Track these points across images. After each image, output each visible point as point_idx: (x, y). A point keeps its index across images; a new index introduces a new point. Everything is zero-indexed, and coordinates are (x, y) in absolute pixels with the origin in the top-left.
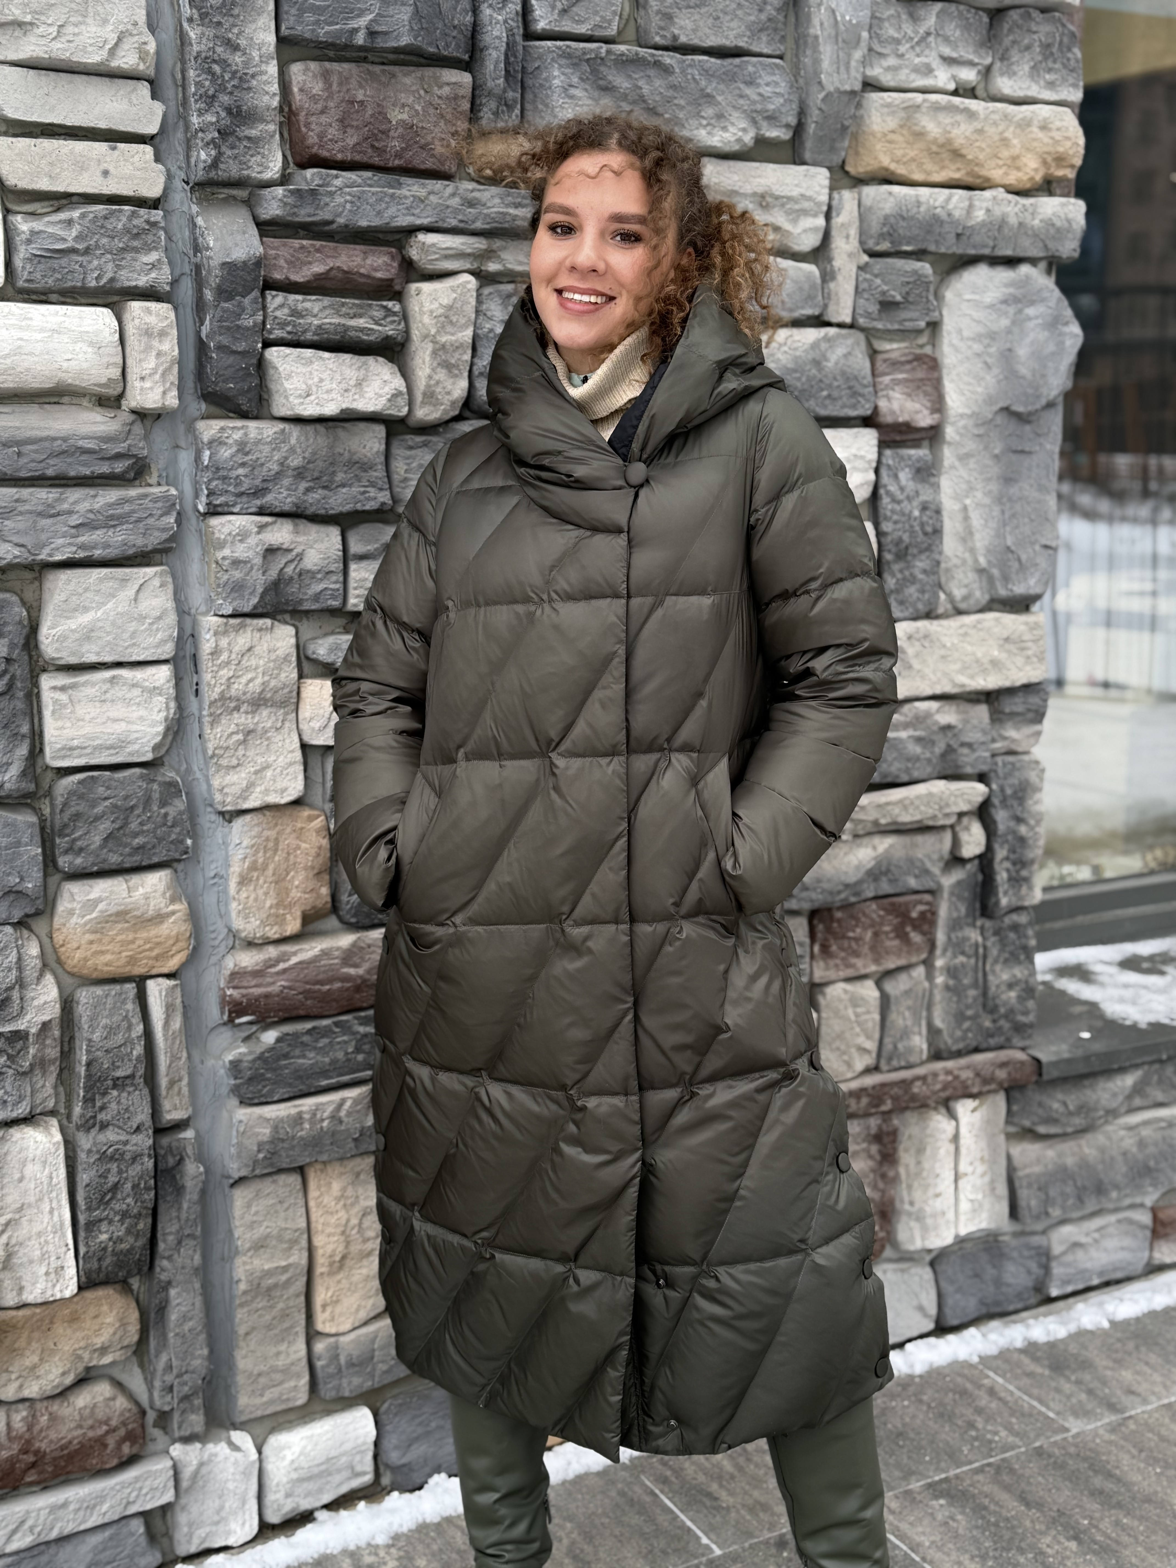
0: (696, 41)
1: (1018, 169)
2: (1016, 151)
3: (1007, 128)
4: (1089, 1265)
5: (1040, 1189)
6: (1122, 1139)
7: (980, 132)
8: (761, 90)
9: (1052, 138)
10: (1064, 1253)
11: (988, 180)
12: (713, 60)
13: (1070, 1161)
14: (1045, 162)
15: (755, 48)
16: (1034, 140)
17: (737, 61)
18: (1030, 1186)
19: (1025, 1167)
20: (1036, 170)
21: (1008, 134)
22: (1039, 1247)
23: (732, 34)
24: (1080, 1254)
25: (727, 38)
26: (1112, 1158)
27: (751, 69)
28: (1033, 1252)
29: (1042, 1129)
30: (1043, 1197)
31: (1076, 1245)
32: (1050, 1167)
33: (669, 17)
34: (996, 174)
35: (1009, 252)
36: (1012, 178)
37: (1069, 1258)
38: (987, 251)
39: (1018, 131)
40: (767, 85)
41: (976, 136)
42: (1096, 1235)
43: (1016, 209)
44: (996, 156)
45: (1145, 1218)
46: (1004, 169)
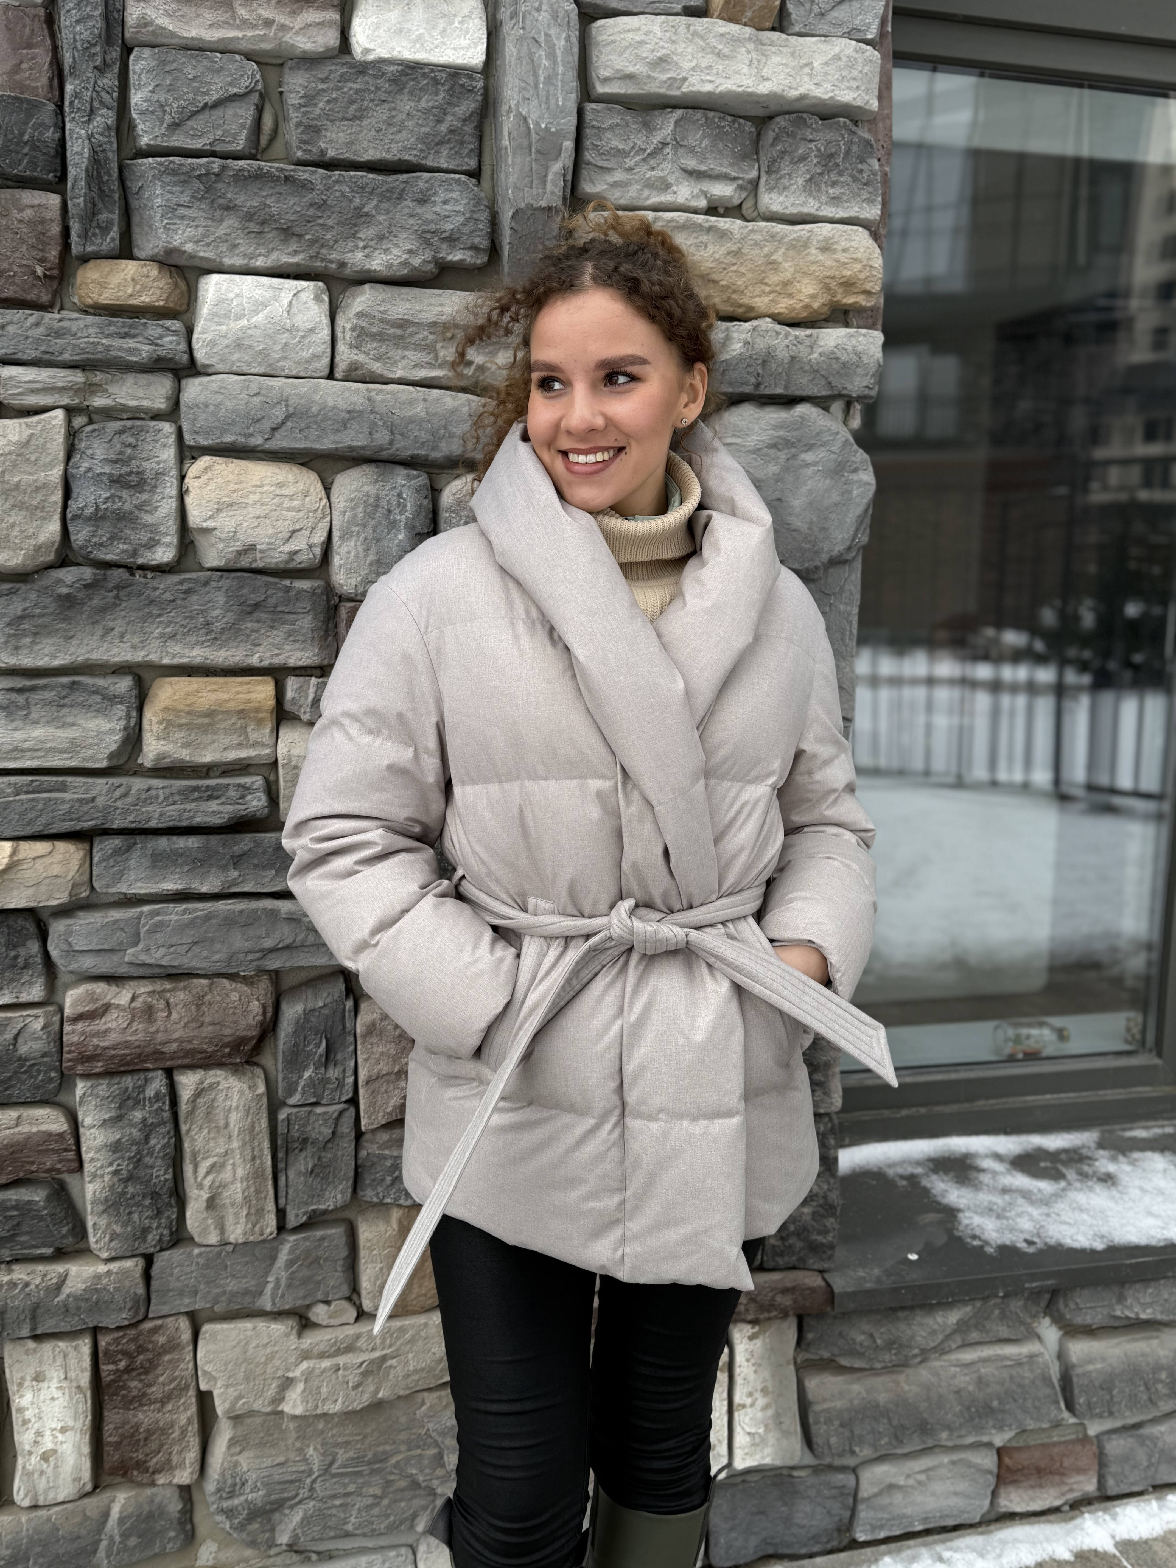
0: (348, 155)
1: (790, 296)
2: (788, 275)
3: (776, 251)
4: (909, 1511)
5: (842, 1425)
6: (954, 1376)
7: (738, 253)
8: (437, 209)
9: (838, 261)
10: (875, 1495)
11: (751, 308)
12: (371, 176)
13: (882, 1398)
14: (827, 288)
15: (429, 162)
16: (814, 263)
17: (405, 177)
18: (829, 1421)
19: (824, 1400)
20: (813, 297)
21: (778, 257)
22: (844, 1487)
23: (395, 148)
24: (898, 1498)
25: (388, 151)
26: (940, 1396)
27: (421, 184)
28: (834, 1492)
29: (844, 1362)
30: (847, 1434)
31: (892, 1487)
32: (856, 1402)
33: (313, 130)
34: (761, 303)
35: (779, 390)
36: (782, 306)
37: (885, 1500)
38: (748, 389)
39: (791, 253)
40: (445, 202)
41: (729, 259)
42: (922, 1477)
43: (787, 342)
44: (762, 282)
45: (989, 1461)
46: (772, 296)
